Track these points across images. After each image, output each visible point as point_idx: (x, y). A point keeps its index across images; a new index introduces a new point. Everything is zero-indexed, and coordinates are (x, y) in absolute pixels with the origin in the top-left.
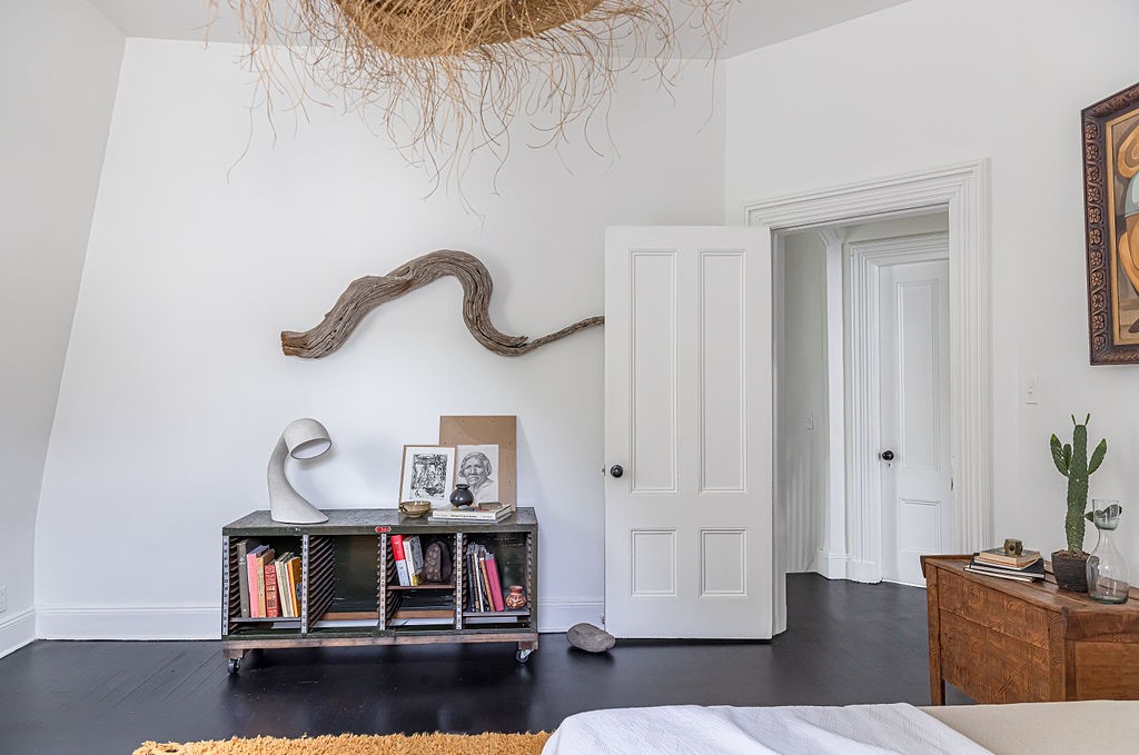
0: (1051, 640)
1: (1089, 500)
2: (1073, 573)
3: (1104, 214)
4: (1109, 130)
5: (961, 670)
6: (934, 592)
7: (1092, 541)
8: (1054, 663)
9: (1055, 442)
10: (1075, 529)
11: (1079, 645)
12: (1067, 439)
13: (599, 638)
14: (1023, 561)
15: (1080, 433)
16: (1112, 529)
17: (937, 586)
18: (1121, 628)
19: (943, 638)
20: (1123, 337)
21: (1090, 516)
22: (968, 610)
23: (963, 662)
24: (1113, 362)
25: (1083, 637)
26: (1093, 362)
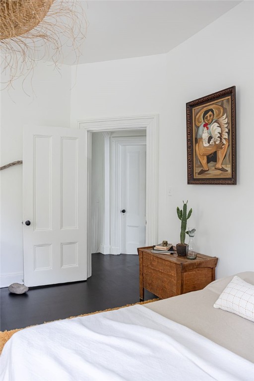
0: (177, 273)
1: (187, 227)
2: (182, 251)
3: (192, 137)
4: (193, 111)
5: (150, 284)
6: (141, 260)
7: (188, 240)
8: (178, 280)
9: (178, 209)
10: (183, 237)
11: (185, 274)
12: (181, 208)
13: (22, 288)
14: (168, 247)
15: (185, 206)
16: (193, 237)
17: (142, 258)
18: (195, 267)
19: (144, 275)
20: (196, 176)
21: (187, 233)
22: (152, 265)
23: (150, 282)
24: (193, 184)
25: (186, 271)
26: (188, 183)
